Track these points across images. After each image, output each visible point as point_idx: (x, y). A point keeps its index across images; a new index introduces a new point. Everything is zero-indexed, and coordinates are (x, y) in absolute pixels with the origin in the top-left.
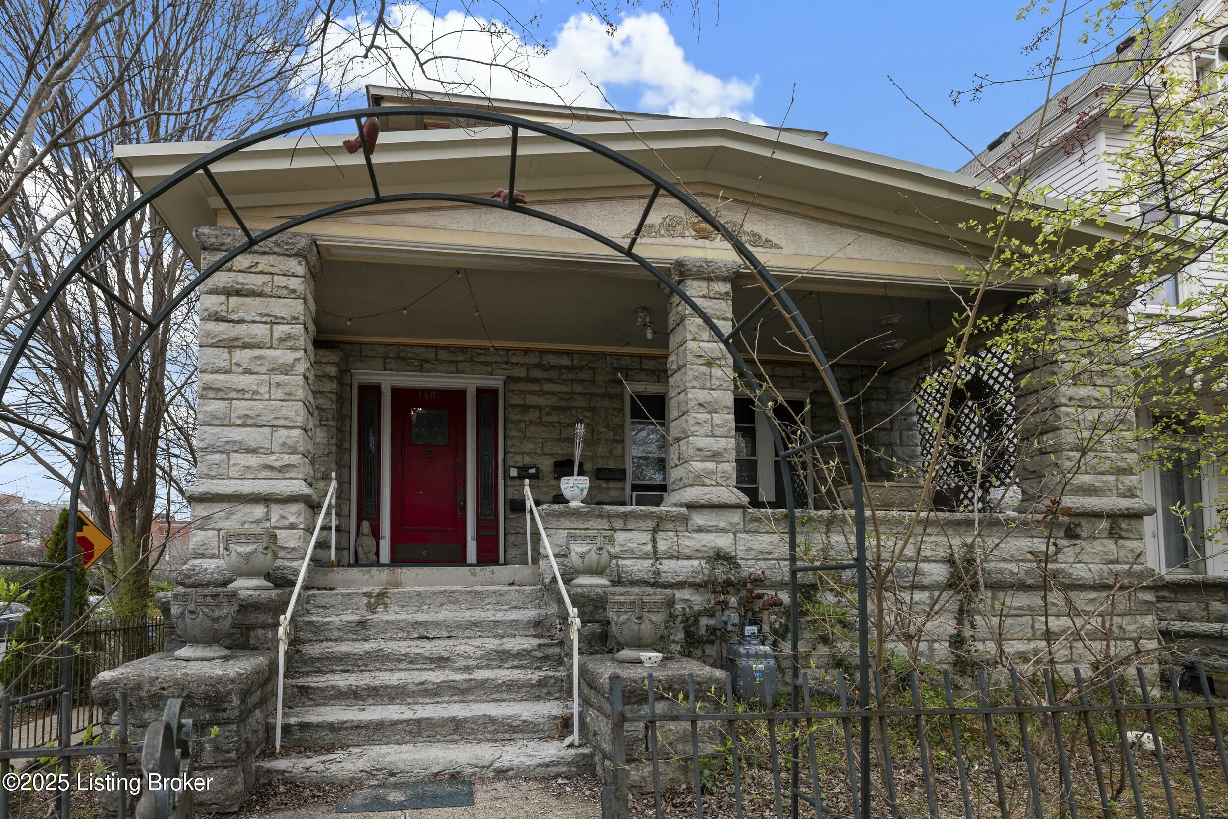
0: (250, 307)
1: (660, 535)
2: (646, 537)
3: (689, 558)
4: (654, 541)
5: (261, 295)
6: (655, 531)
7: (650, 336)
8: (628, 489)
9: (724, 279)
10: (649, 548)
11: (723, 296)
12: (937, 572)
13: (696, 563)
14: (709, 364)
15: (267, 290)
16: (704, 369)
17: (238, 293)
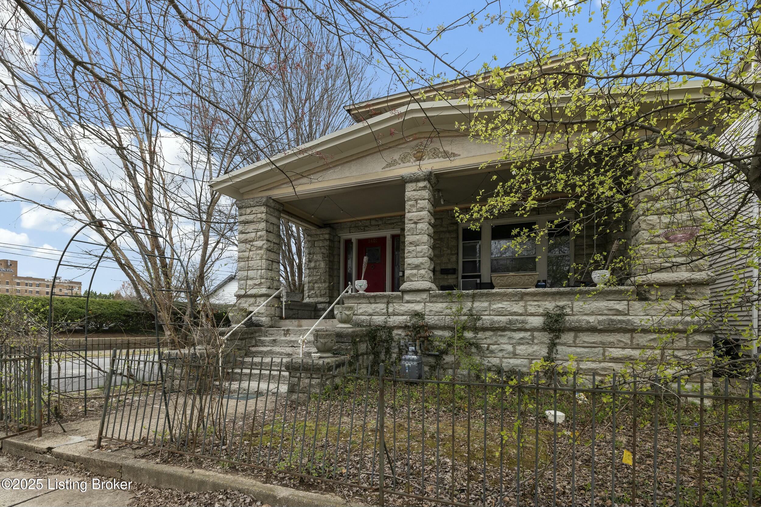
0: (251, 227)
1: (391, 305)
2: (383, 306)
3: (403, 315)
4: (387, 308)
5: (253, 222)
6: (388, 303)
7: (442, 203)
8: (460, 277)
9: (424, 180)
10: (385, 311)
11: (425, 188)
12: (537, 321)
13: (405, 317)
14: (416, 223)
15: (255, 220)
16: (413, 225)
17: (247, 222)
